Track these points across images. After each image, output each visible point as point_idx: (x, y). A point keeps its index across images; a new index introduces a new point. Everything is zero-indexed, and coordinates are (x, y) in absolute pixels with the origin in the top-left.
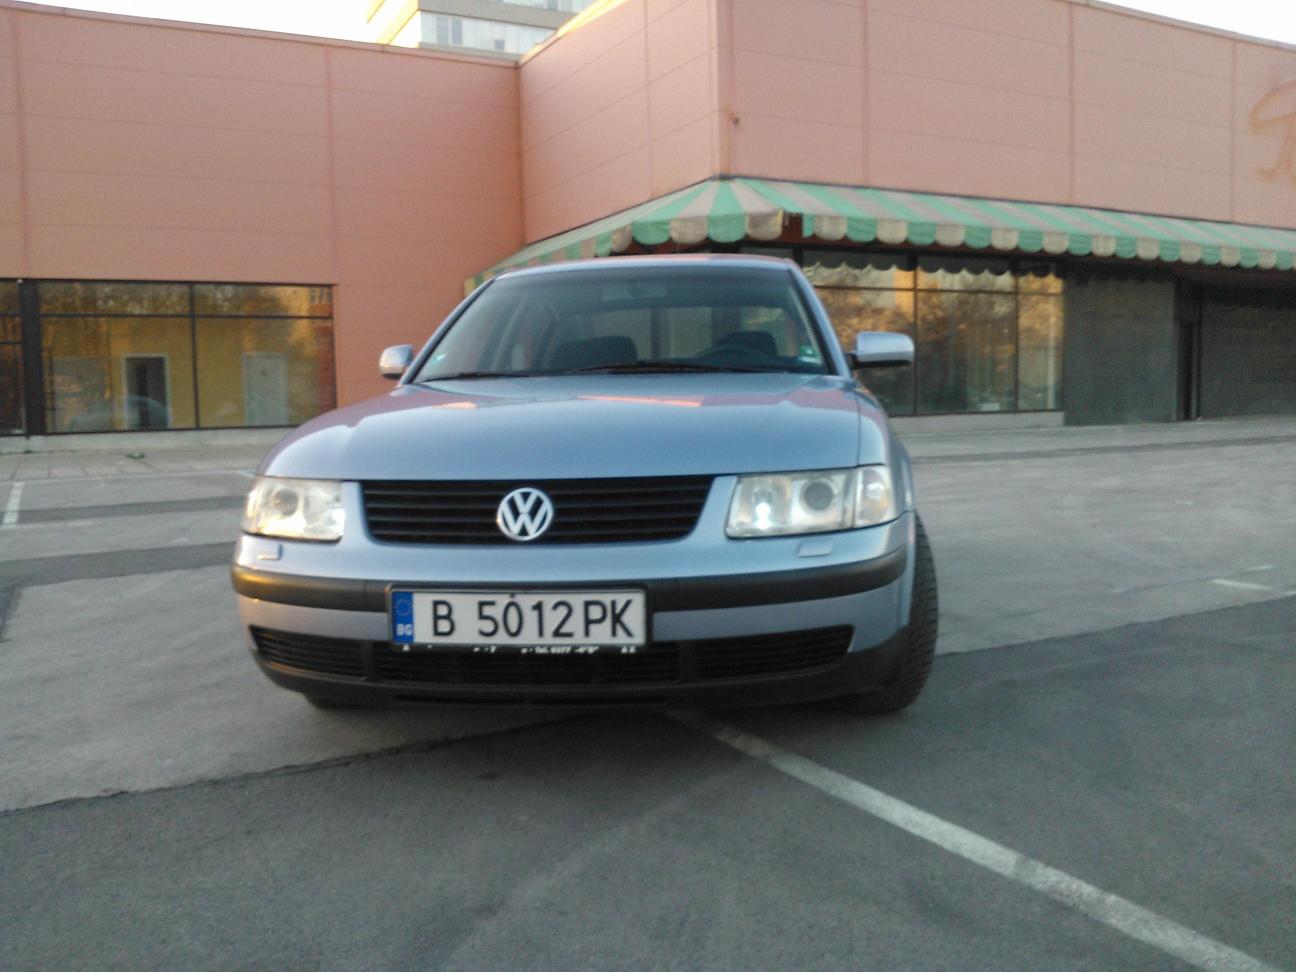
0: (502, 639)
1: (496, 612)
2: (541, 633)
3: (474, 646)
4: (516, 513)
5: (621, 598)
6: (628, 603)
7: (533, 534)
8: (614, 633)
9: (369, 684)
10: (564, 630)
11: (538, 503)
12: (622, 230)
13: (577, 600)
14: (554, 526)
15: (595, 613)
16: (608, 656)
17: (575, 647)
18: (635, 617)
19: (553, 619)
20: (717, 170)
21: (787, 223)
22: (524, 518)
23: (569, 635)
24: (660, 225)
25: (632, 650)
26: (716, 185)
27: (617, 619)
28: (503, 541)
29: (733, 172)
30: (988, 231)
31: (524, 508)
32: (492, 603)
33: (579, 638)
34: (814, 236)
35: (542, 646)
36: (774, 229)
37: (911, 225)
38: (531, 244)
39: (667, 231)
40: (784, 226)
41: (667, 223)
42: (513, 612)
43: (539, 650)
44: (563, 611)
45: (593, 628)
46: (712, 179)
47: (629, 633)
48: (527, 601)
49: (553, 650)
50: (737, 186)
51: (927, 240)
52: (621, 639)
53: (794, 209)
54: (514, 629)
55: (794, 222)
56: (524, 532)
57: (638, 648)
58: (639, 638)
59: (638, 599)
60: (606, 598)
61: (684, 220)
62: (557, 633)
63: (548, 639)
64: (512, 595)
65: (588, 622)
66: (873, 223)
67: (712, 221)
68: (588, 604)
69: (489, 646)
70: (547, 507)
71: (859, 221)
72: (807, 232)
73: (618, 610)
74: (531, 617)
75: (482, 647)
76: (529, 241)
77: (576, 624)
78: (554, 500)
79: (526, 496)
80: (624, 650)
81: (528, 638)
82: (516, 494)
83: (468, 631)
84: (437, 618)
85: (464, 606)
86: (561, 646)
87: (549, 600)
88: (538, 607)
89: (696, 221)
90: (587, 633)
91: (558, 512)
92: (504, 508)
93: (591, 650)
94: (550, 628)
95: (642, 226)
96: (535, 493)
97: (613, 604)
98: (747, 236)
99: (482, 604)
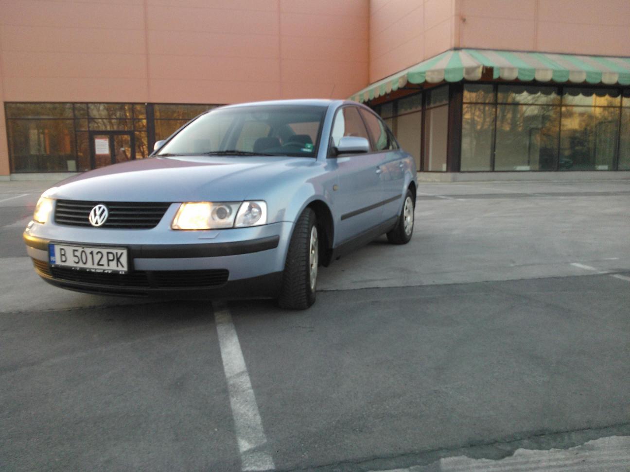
0: (81, 265)
1: (78, 254)
2: (93, 264)
3: (73, 267)
4: (95, 215)
5: (119, 252)
6: (122, 254)
7: (100, 224)
8: (117, 266)
9: (53, 279)
10: (101, 263)
11: (104, 210)
12: (403, 77)
13: (105, 251)
14: (108, 221)
15: (111, 257)
16: (115, 274)
17: (104, 270)
18: (124, 260)
19: (97, 258)
20: (453, 46)
21: (484, 72)
22: (98, 217)
23: (102, 265)
24: (421, 74)
25: (123, 273)
26: (452, 53)
27: (118, 260)
28: (90, 226)
29: (461, 46)
30: (600, 74)
31: (98, 213)
32: (77, 251)
33: (106, 267)
34: (499, 78)
35: (93, 269)
36: (478, 75)
37: (554, 71)
38: (372, 84)
39: (425, 77)
40: (483, 72)
41: (424, 73)
42: (84, 254)
43: (93, 271)
44: (100, 255)
45: (111, 263)
46: (451, 50)
47: (123, 267)
48: (88, 250)
49: (97, 271)
50: (462, 54)
51: (564, 80)
52: (120, 268)
53: (489, 64)
54: (84, 261)
55: (488, 71)
56: (97, 223)
57: (125, 272)
58: (125, 269)
59: (125, 252)
60: (114, 251)
61: (433, 71)
62: (98, 264)
63: (96, 266)
64: (83, 248)
65: (109, 260)
66: (533, 71)
67: (447, 71)
68: (108, 253)
69: (77, 267)
70: (106, 213)
71: (524, 70)
72: (496, 76)
73: (119, 256)
74: (89, 257)
75: (75, 267)
76: (371, 82)
77: (104, 261)
78: (110, 210)
79: (100, 208)
80: (121, 273)
81: (89, 266)
82: (97, 207)
83: (71, 262)
84: (62, 255)
85: (69, 250)
86: (99, 269)
87: (95, 250)
88: (92, 253)
89: (439, 71)
90: (108, 265)
91: (110, 215)
92: (92, 213)
93: (110, 272)
94: (96, 261)
95: (412, 75)
96: (103, 207)
97: (117, 253)
98: (464, 79)
99: (74, 251)
